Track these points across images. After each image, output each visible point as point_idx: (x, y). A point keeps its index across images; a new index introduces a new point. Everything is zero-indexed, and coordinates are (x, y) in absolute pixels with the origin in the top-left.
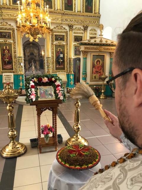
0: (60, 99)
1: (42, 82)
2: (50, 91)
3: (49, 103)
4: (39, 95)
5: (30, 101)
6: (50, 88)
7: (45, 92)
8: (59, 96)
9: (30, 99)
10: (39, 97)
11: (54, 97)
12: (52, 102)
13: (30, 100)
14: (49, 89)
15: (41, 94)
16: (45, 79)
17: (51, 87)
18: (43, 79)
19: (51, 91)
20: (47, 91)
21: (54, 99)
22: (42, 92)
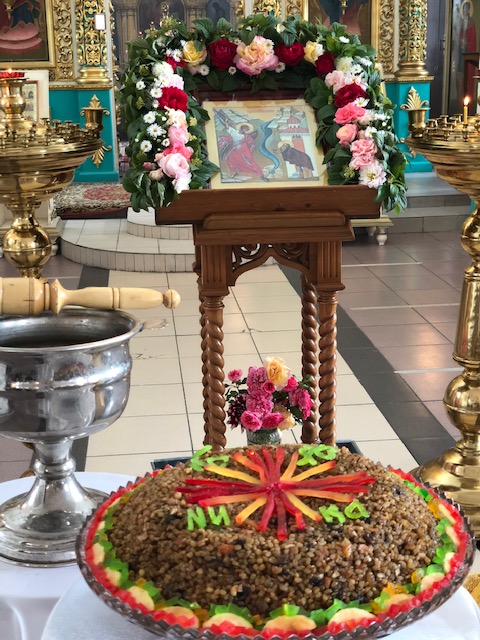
0: (365, 181)
1: (232, 70)
2: (288, 131)
3: (280, 210)
4: (213, 157)
5: (155, 191)
6: (293, 111)
7: (254, 136)
8: (353, 164)
9: (156, 174)
10: (216, 170)
11: (315, 173)
12: (308, 207)
13: (154, 182)
14: (284, 120)
15: (226, 148)
16: (257, 51)
17: (300, 103)
18: (241, 48)
19: (300, 129)
20: (269, 132)
21: (322, 183)
22: (236, 135)
